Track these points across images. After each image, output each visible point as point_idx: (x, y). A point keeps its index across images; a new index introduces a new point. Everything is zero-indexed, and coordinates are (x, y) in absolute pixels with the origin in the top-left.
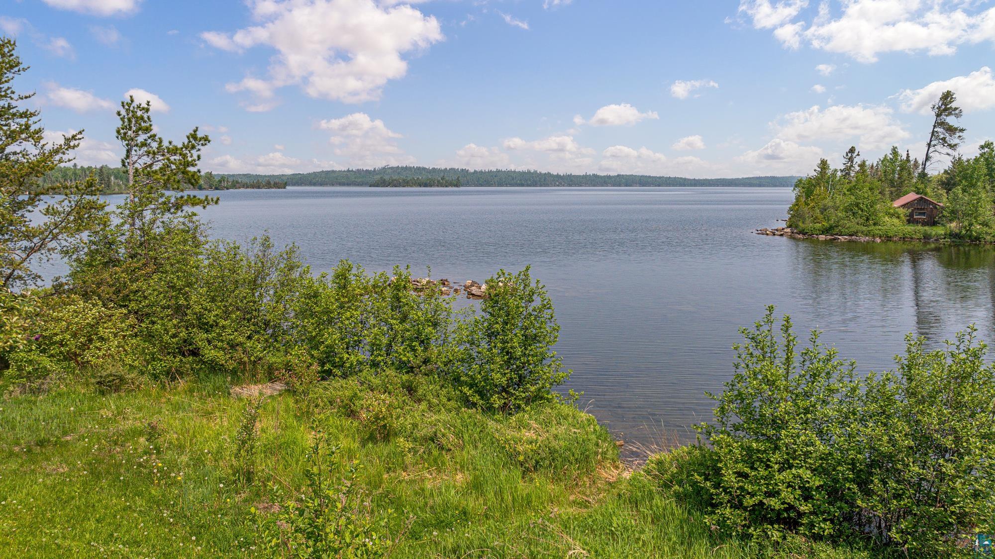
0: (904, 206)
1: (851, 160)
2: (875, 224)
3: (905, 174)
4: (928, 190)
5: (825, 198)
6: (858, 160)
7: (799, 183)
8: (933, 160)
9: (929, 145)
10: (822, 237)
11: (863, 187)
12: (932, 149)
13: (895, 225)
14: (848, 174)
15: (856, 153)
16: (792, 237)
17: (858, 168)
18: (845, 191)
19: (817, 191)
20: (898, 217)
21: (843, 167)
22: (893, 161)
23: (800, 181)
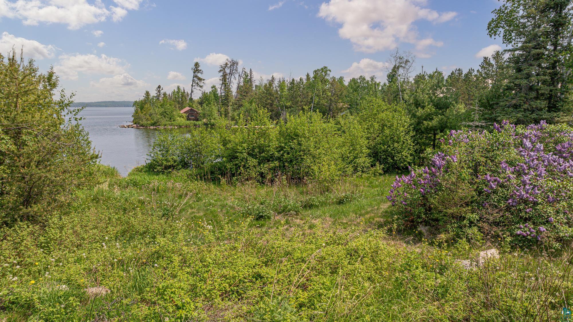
0: (185, 112)
1: (159, 91)
2: (174, 121)
3: (184, 98)
4: (194, 106)
5: (150, 110)
6: (162, 92)
7: (135, 103)
8: (194, 92)
9: (192, 85)
10: (152, 127)
11: (167, 105)
12: (193, 87)
13: (182, 121)
14: (158, 99)
15: (161, 89)
16: (137, 128)
17: (163, 96)
18: (159, 106)
19: (146, 106)
20: (183, 118)
21: (156, 95)
22: (178, 92)
23: (136, 102)
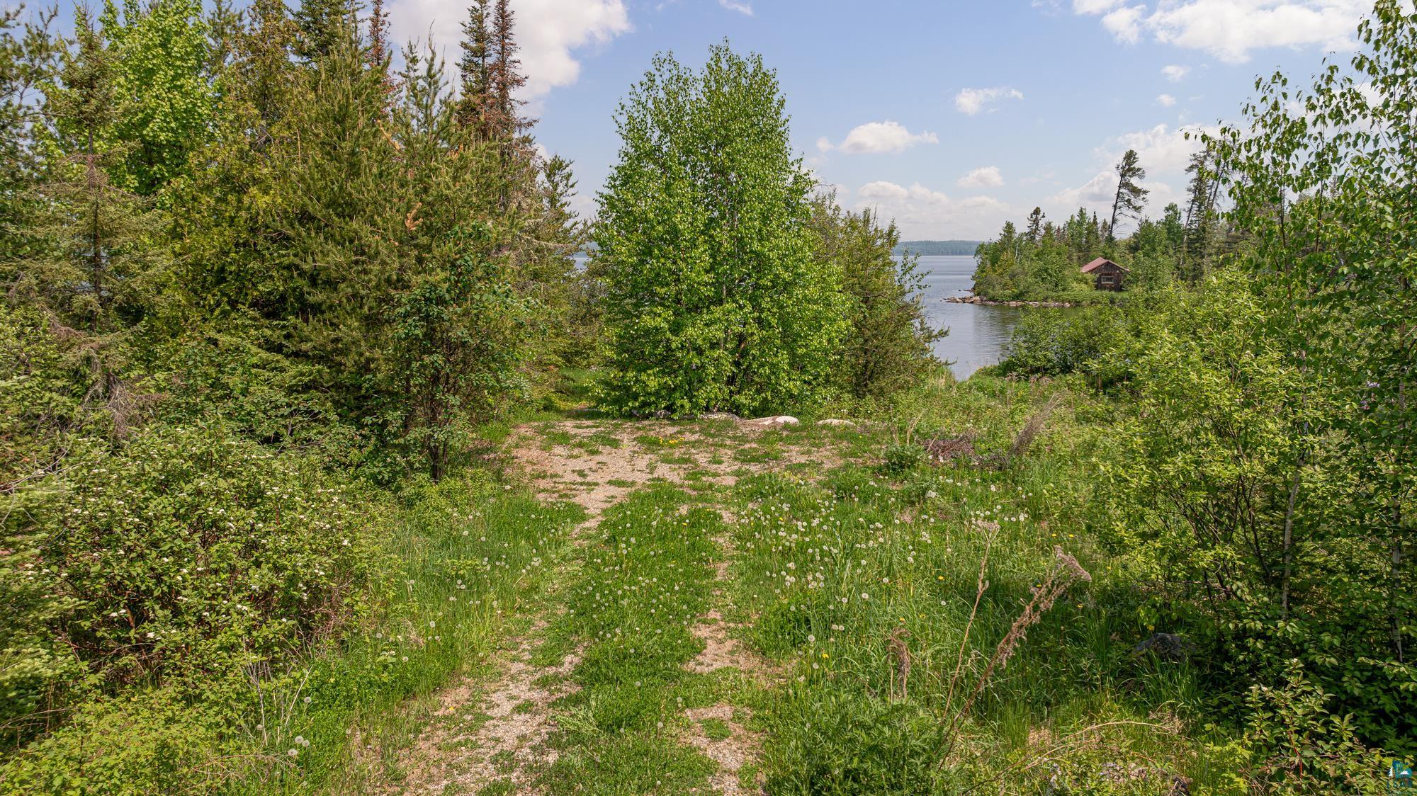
0: (1091, 271)
1: (1036, 222)
2: (1063, 290)
3: (1092, 238)
4: (1116, 255)
5: (1012, 264)
6: (1042, 222)
7: (981, 249)
8: (1119, 223)
9: (1115, 207)
10: (1013, 304)
11: (1051, 252)
12: (1118, 211)
13: (1082, 290)
14: (1033, 238)
15: (1041, 215)
16: (983, 305)
17: (1043, 232)
18: (1033, 256)
19: (1004, 257)
20: (1086, 283)
21: (1027, 230)
22: (1080, 224)
23: (982, 246)
